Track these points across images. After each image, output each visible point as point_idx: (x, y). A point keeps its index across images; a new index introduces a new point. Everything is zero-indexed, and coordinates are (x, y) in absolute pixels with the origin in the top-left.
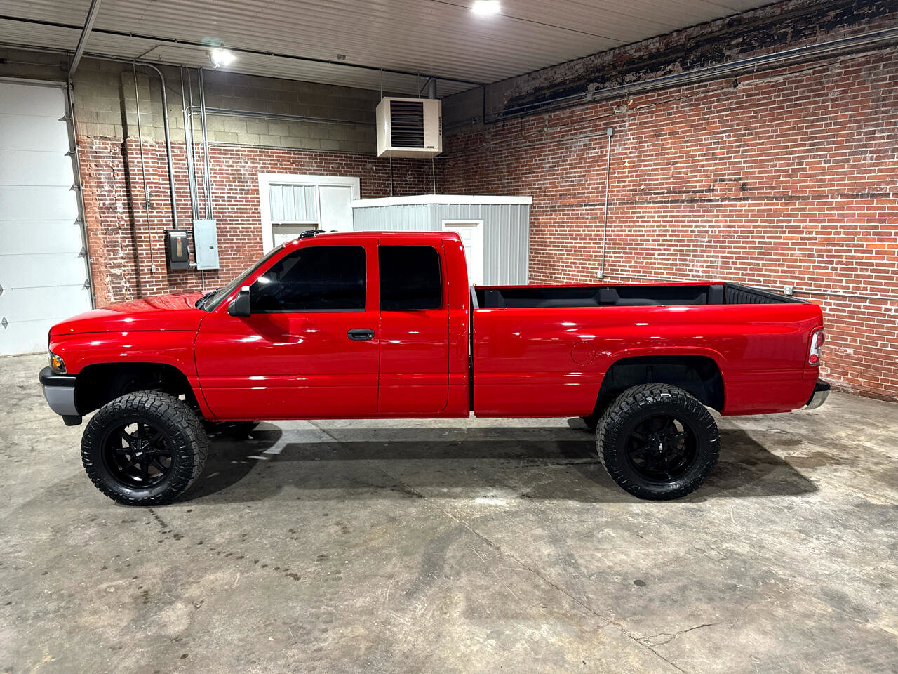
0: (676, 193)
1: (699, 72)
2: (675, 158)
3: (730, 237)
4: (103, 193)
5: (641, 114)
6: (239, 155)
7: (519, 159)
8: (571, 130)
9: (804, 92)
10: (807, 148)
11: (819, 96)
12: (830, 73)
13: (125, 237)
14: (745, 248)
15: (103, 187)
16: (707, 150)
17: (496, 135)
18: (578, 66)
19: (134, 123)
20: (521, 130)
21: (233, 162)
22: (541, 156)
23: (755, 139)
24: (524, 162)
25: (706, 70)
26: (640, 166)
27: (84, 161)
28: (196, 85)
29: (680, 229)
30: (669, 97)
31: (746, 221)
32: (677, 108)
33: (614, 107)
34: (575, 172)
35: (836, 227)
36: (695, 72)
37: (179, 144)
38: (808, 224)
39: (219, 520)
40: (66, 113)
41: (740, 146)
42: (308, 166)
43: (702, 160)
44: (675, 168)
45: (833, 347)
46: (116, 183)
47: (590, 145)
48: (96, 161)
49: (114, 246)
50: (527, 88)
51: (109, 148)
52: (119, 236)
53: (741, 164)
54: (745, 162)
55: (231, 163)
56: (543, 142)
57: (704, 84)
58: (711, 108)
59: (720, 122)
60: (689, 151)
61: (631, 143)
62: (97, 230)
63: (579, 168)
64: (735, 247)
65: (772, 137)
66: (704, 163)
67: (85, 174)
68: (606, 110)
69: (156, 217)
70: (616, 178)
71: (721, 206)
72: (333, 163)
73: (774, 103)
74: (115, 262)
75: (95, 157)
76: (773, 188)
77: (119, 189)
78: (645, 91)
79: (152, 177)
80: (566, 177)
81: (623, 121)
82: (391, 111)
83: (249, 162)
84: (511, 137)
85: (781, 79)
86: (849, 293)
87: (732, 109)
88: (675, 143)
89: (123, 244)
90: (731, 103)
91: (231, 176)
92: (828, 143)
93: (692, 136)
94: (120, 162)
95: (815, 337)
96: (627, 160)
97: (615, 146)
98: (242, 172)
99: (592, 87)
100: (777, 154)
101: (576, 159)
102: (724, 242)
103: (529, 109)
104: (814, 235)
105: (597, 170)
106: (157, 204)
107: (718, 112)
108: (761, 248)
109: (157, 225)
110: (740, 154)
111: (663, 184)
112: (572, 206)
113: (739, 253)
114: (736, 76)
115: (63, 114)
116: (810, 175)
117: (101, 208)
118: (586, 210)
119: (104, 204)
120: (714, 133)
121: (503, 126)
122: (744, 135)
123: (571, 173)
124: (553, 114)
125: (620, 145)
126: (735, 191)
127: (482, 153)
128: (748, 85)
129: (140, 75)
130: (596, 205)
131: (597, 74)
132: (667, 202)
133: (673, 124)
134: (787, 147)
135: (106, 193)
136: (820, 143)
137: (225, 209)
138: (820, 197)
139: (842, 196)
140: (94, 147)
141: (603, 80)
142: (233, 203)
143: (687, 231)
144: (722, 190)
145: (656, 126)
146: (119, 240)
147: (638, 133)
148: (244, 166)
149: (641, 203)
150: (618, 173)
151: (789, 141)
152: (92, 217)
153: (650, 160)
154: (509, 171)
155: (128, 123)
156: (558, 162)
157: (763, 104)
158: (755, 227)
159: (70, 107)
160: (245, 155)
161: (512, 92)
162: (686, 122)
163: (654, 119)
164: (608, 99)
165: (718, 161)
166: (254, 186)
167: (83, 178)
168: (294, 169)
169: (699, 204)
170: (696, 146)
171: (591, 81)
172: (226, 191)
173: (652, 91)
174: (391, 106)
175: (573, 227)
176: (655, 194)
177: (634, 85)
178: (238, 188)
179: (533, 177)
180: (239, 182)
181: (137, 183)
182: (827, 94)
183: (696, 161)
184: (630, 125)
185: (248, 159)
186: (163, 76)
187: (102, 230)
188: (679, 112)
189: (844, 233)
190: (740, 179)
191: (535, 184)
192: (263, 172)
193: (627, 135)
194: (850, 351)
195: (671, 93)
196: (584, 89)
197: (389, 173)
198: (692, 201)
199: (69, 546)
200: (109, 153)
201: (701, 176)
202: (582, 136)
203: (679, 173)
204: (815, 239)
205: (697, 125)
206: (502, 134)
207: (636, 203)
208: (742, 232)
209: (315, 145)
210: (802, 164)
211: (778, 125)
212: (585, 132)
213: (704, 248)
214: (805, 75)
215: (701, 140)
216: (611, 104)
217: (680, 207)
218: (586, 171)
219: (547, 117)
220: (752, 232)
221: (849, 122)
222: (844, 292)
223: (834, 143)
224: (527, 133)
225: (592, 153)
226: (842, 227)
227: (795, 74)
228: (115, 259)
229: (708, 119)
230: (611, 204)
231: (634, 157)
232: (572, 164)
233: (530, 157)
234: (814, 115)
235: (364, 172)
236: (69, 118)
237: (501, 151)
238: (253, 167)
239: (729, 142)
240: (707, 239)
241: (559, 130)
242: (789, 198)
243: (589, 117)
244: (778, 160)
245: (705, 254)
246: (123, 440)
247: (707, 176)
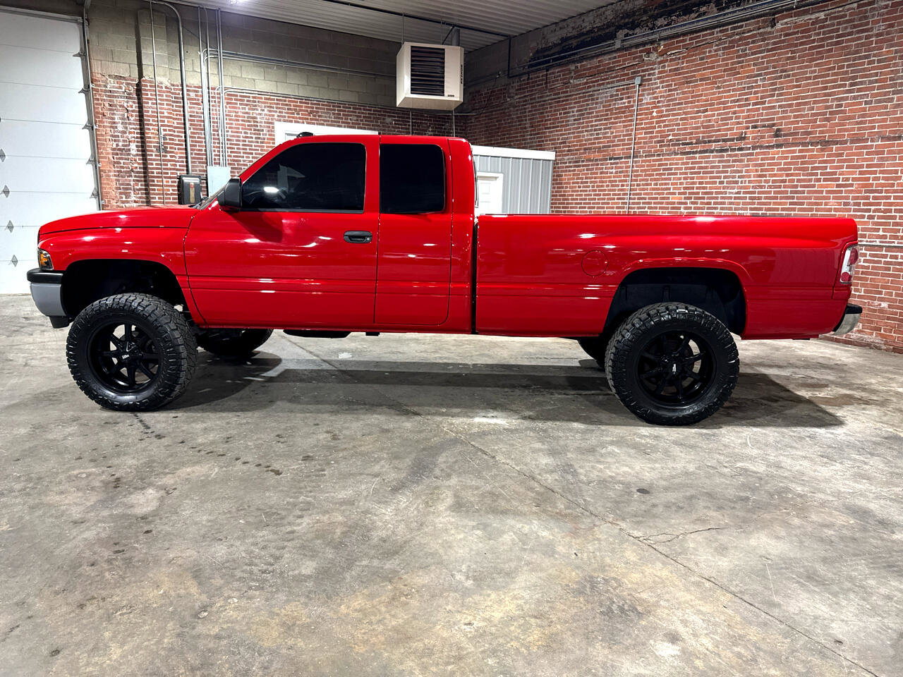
0: (705, 142)
1: (735, 12)
2: (706, 105)
3: (761, 187)
4: (116, 134)
5: (671, 60)
6: (255, 102)
7: (542, 113)
8: (598, 81)
9: (846, 28)
10: (847, 88)
11: (863, 31)
12: (876, 6)
13: (138, 181)
14: (776, 198)
15: (116, 127)
16: (740, 95)
17: (520, 89)
18: (607, 13)
19: (149, 63)
20: (546, 83)
21: (249, 109)
22: (566, 109)
23: (792, 81)
24: (548, 116)
25: (742, 10)
26: (668, 115)
27: (98, 100)
28: (214, 27)
29: (708, 180)
30: (703, 41)
31: (779, 170)
32: (710, 52)
33: (644, 54)
34: (601, 125)
35: (875, 172)
36: (730, 13)
37: (195, 87)
38: (845, 170)
39: (205, 425)
40: (81, 49)
41: (775, 90)
42: (326, 117)
43: (734, 106)
44: (705, 117)
45: (866, 301)
46: (130, 124)
47: (617, 95)
48: (110, 101)
49: (127, 189)
50: (554, 38)
51: (124, 88)
52: (132, 179)
53: (776, 108)
54: (780, 106)
55: (247, 110)
56: (569, 94)
57: (739, 24)
58: (746, 50)
59: (754, 65)
60: (721, 98)
61: (660, 92)
62: (110, 171)
63: (605, 119)
64: (766, 198)
65: (809, 78)
66: (737, 109)
67: (98, 113)
68: (635, 58)
69: (170, 161)
70: (643, 129)
71: (751, 154)
72: (351, 115)
73: (814, 41)
74: (127, 205)
75: (109, 96)
76: (810, 133)
77: (133, 130)
78: (677, 36)
79: (166, 120)
80: (591, 130)
81: (652, 69)
82: (412, 56)
83: (266, 109)
84: (536, 90)
85: (822, 15)
86: (886, 242)
87: (769, 50)
88: (706, 89)
89: (136, 187)
90: (768, 44)
91: (247, 124)
92: (871, 82)
93: (725, 81)
94: (134, 102)
95: (848, 253)
96: (655, 110)
97: (643, 95)
98: (259, 120)
99: (621, 34)
100: (815, 96)
101: (602, 111)
102: (754, 193)
103: (554, 60)
104: (850, 182)
105: (624, 122)
106: (171, 148)
107: (753, 54)
108: (793, 198)
109: (170, 169)
110: (775, 98)
111: (692, 133)
112: (597, 160)
113: (770, 203)
114: (774, 15)
115: (78, 50)
116: (849, 118)
117: (114, 149)
118: (611, 164)
119: (117, 145)
120: (748, 77)
121: (528, 78)
122: (780, 77)
123: (597, 125)
124: (579, 65)
125: (649, 94)
126: (768, 138)
127: (505, 109)
128: (786, 23)
129: (156, 13)
130: (622, 158)
131: (627, 20)
132: (696, 152)
133: (705, 69)
134: (826, 88)
135: (120, 134)
136: (861, 83)
137: (240, 157)
138: (859, 141)
139: (883, 139)
140: (109, 86)
141: (633, 26)
142: (248, 151)
143: (715, 182)
144: (754, 138)
145: (687, 72)
146: (132, 183)
147: (667, 81)
148: (260, 114)
149: (668, 155)
150: (646, 124)
151: (827, 82)
152: (105, 158)
153: (679, 109)
154: (532, 127)
155: (143, 63)
156: (583, 114)
157: (802, 44)
158: (787, 175)
159: (85, 43)
160: (262, 102)
161: (538, 44)
162: (719, 66)
163: (685, 65)
164: (637, 46)
165: (751, 107)
166: (270, 135)
167: (96, 117)
168: (311, 119)
169: (729, 153)
170: (729, 91)
171: (620, 27)
172: (242, 139)
173: (684, 34)
174: (412, 51)
175: (596, 182)
176: (683, 144)
177: (665, 29)
178: (254, 136)
179: (557, 131)
180: (255, 130)
181: (151, 125)
182: (871, 29)
183: (727, 108)
184: (660, 73)
185: (265, 107)
186: (181, 16)
187: (115, 171)
188: (711, 56)
189: (884, 178)
190: (774, 125)
191: (558, 139)
192: (280, 121)
193: (656, 83)
194: (884, 305)
195: (704, 36)
196: (612, 36)
197: (409, 129)
198: (722, 151)
199: (46, 440)
200: (124, 93)
201: (732, 124)
202: (609, 86)
203: (710, 121)
204: (852, 185)
205: (731, 69)
206: (527, 88)
207: (663, 155)
208: (774, 181)
209: (333, 96)
210: (841, 106)
211: (816, 65)
212: (612, 82)
213: (733, 200)
214: (848, 10)
215: (734, 85)
216: (641, 52)
217: (709, 157)
218: (613, 123)
219: (573, 68)
220: (784, 181)
221: (894, 58)
222: (881, 242)
223: (876, 81)
224: (554, 85)
225: (619, 104)
226: (881, 172)
227: (837, 9)
228: (128, 202)
229: (742, 62)
230: (637, 157)
231: (663, 106)
232: (598, 116)
233: (555, 111)
234: (857, 52)
235: (383, 126)
236: (84, 55)
237: (525, 105)
238: (270, 115)
239: (764, 86)
240: (736, 190)
241: (585, 81)
242: (826, 143)
243: (617, 66)
244: (815, 102)
245: (733, 206)
246: (111, 343)
247: (738, 123)
